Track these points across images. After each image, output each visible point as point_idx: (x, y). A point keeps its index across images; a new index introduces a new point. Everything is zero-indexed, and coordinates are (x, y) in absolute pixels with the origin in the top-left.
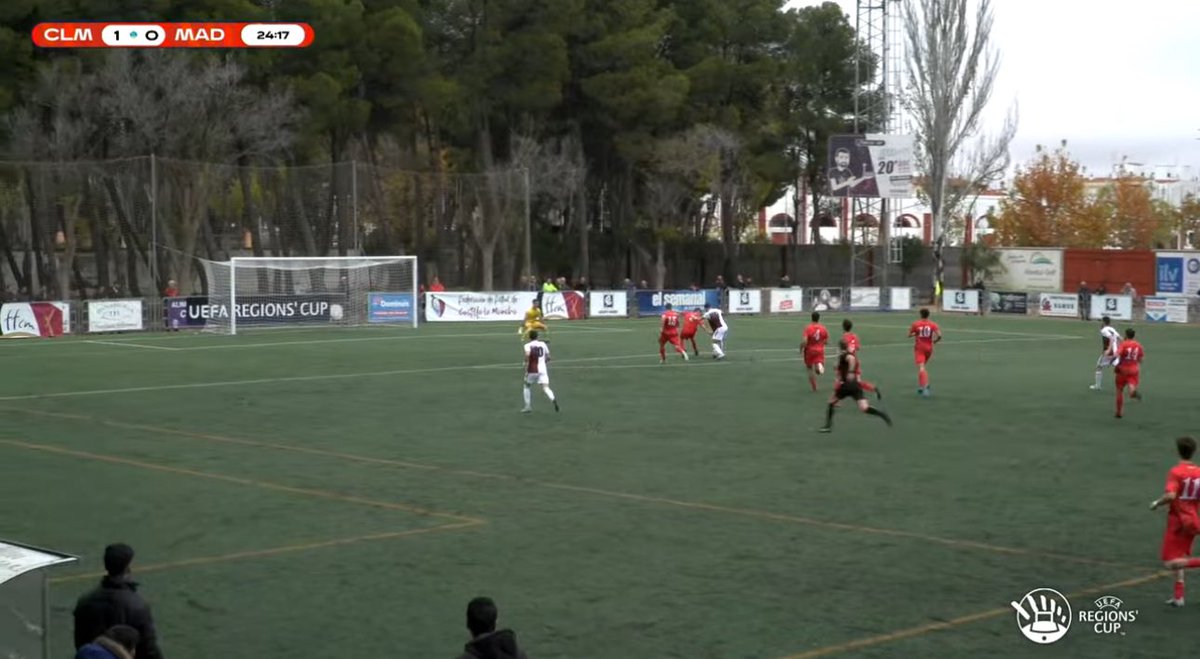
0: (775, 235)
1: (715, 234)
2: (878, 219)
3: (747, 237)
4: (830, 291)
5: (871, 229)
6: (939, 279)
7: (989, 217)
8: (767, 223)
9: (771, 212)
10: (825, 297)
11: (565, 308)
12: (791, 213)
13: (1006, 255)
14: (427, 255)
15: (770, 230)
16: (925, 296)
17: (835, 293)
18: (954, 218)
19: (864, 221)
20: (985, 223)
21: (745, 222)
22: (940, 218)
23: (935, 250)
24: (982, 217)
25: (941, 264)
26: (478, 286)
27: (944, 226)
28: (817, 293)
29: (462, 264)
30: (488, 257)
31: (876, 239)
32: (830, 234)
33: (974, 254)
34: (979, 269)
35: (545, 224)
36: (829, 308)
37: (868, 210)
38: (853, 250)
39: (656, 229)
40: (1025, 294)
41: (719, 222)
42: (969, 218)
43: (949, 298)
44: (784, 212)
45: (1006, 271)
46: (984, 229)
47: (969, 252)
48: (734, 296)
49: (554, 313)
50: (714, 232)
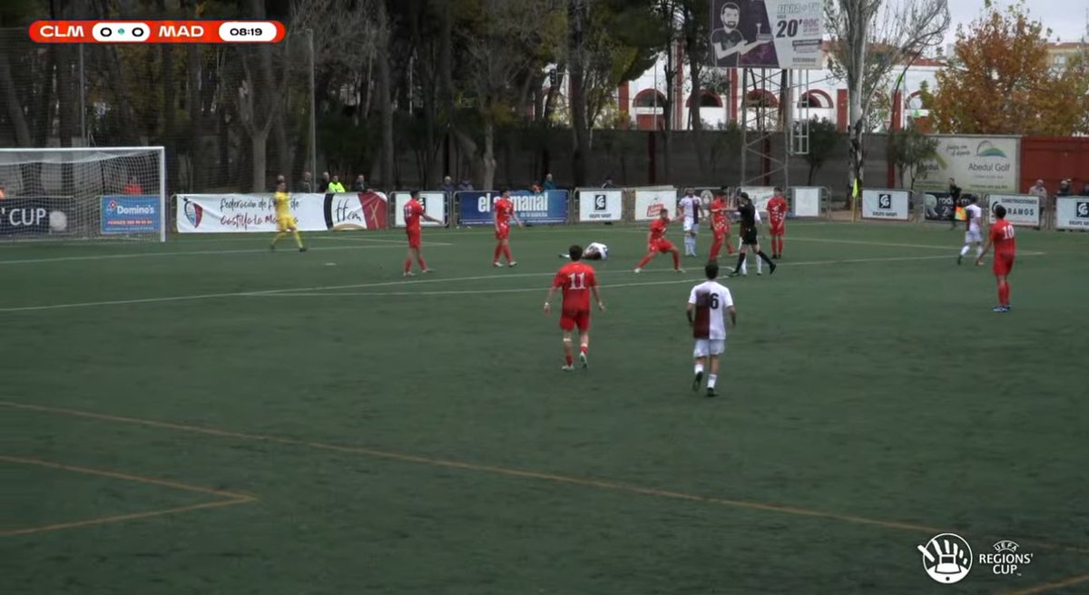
0: (640, 117)
1: (561, 116)
2: (777, 97)
3: (606, 118)
4: (712, 191)
5: (768, 110)
6: (857, 176)
7: (922, 93)
8: (631, 102)
9: (637, 86)
11: (361, 215)
12: (662, 89)
13: (945, 144)
14: (179, 146)
15: (634, 112)
16: (839, 199)
18: (878, 95)
19: (758, 99)
20: (917, 102)
21: (603, 99)
22: (859, 95)
23: (853, 137)
24: (913, 95)
25: (860, 158)
26: (247, 188)
27: (863, 106)
29: (224, 158)
30: (260, 147)
31: (774, 123)
32: (713, 117)
33: (903, 143)
34: (911, 163)
35: (335, 102)
37: (764, 85)
38: (744, 137)
39: (482, 109)
41: (567, 101)
42: (897, 95)
43: (870, 201)
44: (652, 87)
45: (944, 166)
46: (918, 110)
47: (896, 141)
48: (587, 199)
49: (347, 222)
50: (559, 114)
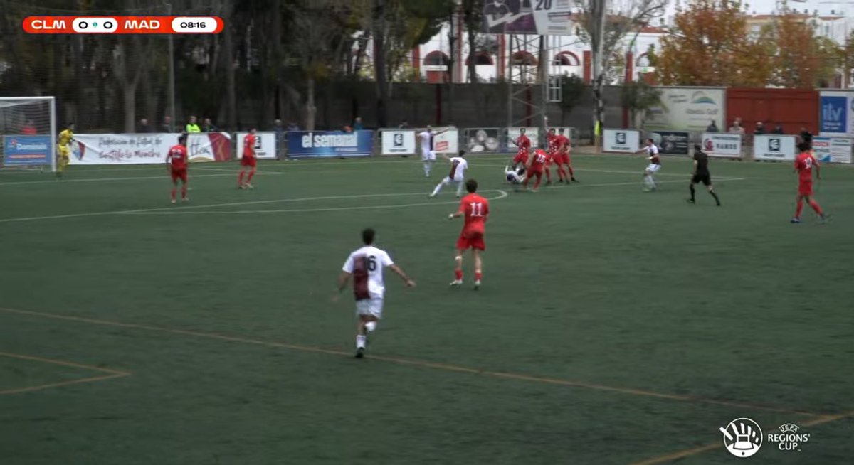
0: (429, 73)
1: (367, 72)
2: (536, 57)
3: (402, 74)
4: (485, 130)
5: (529, 67)
6: (599, 119)
7: (649, 55)
8: (421, 62)
9: (426, 49)
10: (481, 138)
11: (210, 150)
12: (446, 50)
13: (670, 95)
14: (67, 96)
15: (424, 69)
16: (584, 137)
17: (491, 134)
18: (614, 55)
19: (521, 59)
20: (645, 61)
21: (399, 59)
22: (600, 56)
23: (596, 88)
24: (643, 55)
25: (601, 104)
26: (120, 129)
27: (604, 64)
28: (473, 134)
29: (102, 103)
30: (130, 97)
31: (534, 77)
32: (486, 73)
33: (634, 93)
34: (641, 108)
35: (189, 62)
36: (486, 149)
37: (525, 48)
38: (511, 89)
39: (305, 66)
40: (686, 134)
41: (372, 60)
42: (629, 56)
43: (610, 139)
44: (438, 50)
45: (666, 110)
46: (646, 67)
47: (630, 91)
48: (388, 137)
49: (199, 156)
50: (366, 70)
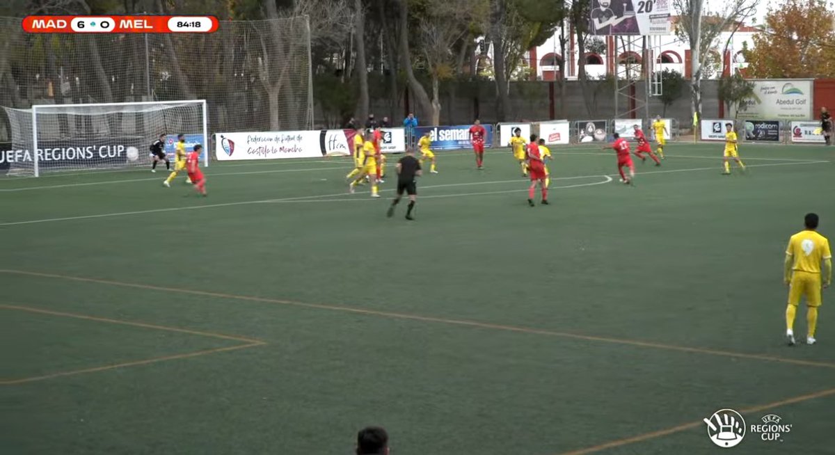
0: (544, 72)
1: (489, 73)
2: (641, 54)
3: (520, 73)
4: (594, 123)
5: (633, 65)
6: (697, 110)
7: (744, 52)
8: (538, 62)
9: (542, 51)
10: (590, 130)
11: (346, 145)
12: (558, 51)
13: (759, 85)
14: (217, 99)
15: (540, 70)
16: (684, 126)
17: (599, 125)
18: (710, 52)
19: (628, 58)
20: (741, 58)
21: (515, 60)
22: (697, 53)
23: (694, 83)
24: (739, 53)
25: (699, 98)
26: (267, 128)
27: (700, 61)
28: (583, 126)
29: (250, 106)
30: (274, 99)
31: (638, 74)
32: (596, 71)
33: (729, 85)
34: (735, 100)
35: (329, 66)
36: (595, 139)
37: (629, 48)
38: (617, 84)
39: (431, 69)
40: (777, 123)
41: (493, 62)
42: (727, 54)
43: (707, 127)
44: (552, 51)
45: (759, 102)
46: (740, 63)
47: (725, 82)
48: (506, 133)
49: (336, 150)
50: (486, 71)
